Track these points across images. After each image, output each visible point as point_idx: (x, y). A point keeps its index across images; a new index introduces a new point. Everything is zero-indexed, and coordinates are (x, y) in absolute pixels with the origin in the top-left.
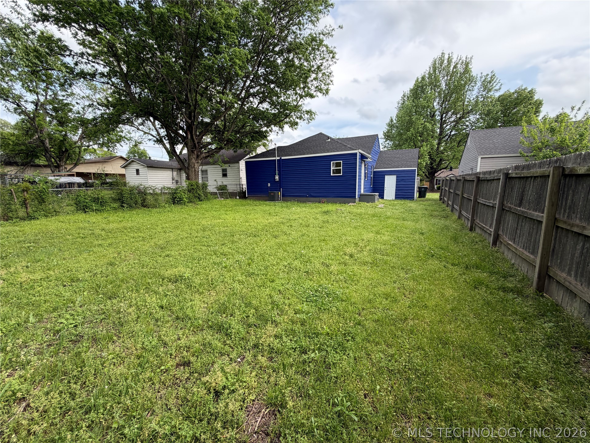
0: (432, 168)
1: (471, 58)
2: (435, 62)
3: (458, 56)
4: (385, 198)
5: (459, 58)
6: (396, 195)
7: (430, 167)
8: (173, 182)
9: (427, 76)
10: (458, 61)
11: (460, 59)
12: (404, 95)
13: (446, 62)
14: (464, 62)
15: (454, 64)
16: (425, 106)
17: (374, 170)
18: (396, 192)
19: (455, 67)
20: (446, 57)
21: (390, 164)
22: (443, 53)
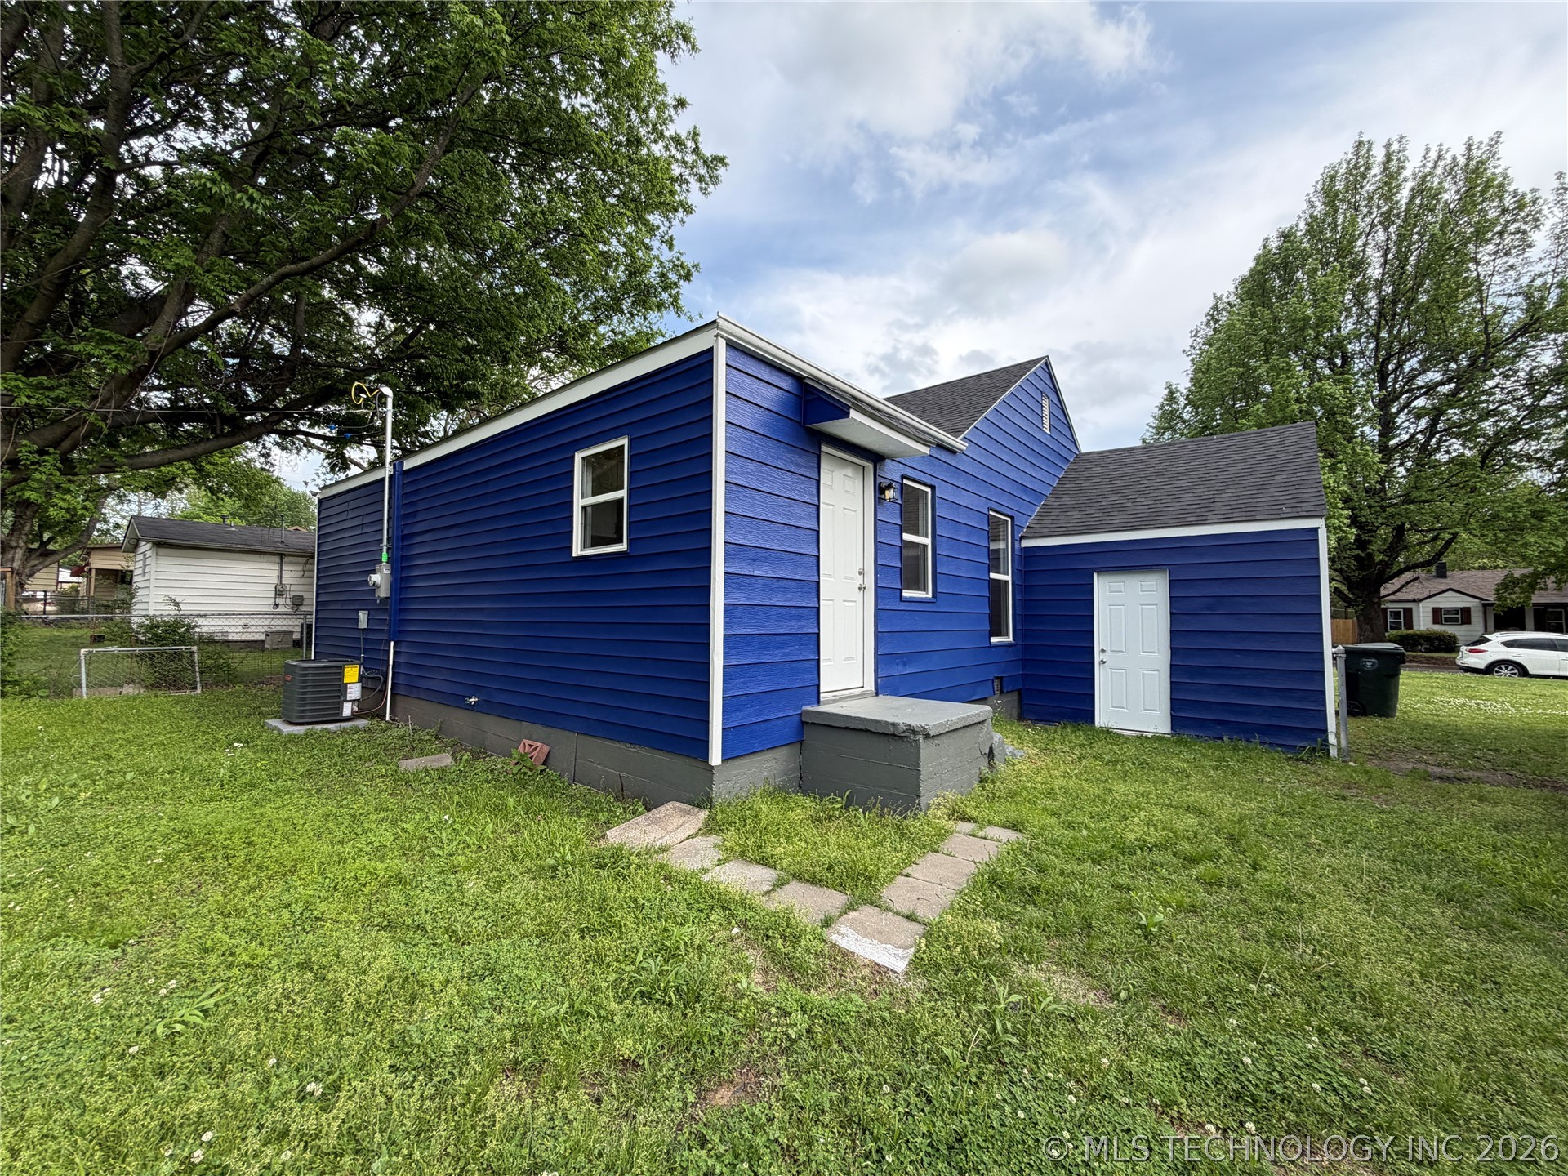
0: (1365, 562)
1: (1495, 141)
2: (1332, 178)
3: (1428, 150)
4: (1100, 720)
5: (1433, 155)
6: (1175, 704)
7: (1357, 558)
8: (279, 601)
9: (1302, 226)
10: (1430, 165)
11: (1439, 157)
12: (1215, 308)
13: (1376, 170)
14: (1462, 161)
15: (1410, 184)
16: (1306, 319)
17: (1026, 544)
18: (1175, 686)
19: (1421, 189)
20: (1379, 154)
21: (1124, 509)
22: (1360, 144)
